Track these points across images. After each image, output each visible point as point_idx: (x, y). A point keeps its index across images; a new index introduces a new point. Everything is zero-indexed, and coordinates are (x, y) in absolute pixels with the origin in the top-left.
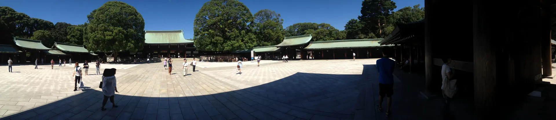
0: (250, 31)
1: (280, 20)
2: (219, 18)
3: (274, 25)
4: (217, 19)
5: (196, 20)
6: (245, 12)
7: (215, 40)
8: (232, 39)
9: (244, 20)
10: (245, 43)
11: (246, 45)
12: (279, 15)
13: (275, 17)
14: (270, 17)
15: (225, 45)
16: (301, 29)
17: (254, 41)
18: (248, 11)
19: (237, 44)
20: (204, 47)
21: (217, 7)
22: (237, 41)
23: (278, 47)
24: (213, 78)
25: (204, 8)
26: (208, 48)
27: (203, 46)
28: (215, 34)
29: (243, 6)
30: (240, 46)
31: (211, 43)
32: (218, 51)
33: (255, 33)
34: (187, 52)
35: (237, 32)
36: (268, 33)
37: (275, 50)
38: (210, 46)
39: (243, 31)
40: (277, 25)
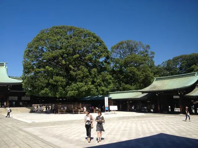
0: (105, 69)
1: (149, 53)
2: (60, 51)
3: (140, 60)
4: (58, 53)
5: (28, 52)
6: (97, 44)
7: (54, 81)
8: (78, 80)
9: (95, 54)
10: (96, 86)
11: (97, 89)
12: (148, 47)
13: (142, 50)
14: (135, 49)
15: (68, 89)
16: (185, 63)
17: (109, 83)
18: (101, 43)
19: (85, 88)
20: (39, 90)
21: (59, 37)
22: (86, 83)
23: (143, 92)
24: (36, 137)
25: (39, 37)
26: (43, 92)
27: (37, 89)
28: (54, 72)
29: (95, 37)
30: (89, 90)
31: (48, 85)
32: (58, 96)
33: (113, 72)
34: (10, 98)
35: (86, 70)
36: (131, 72)
37: (139, 97)
38: (47, 89)
39: (94, 69)
40: (144, 60)
